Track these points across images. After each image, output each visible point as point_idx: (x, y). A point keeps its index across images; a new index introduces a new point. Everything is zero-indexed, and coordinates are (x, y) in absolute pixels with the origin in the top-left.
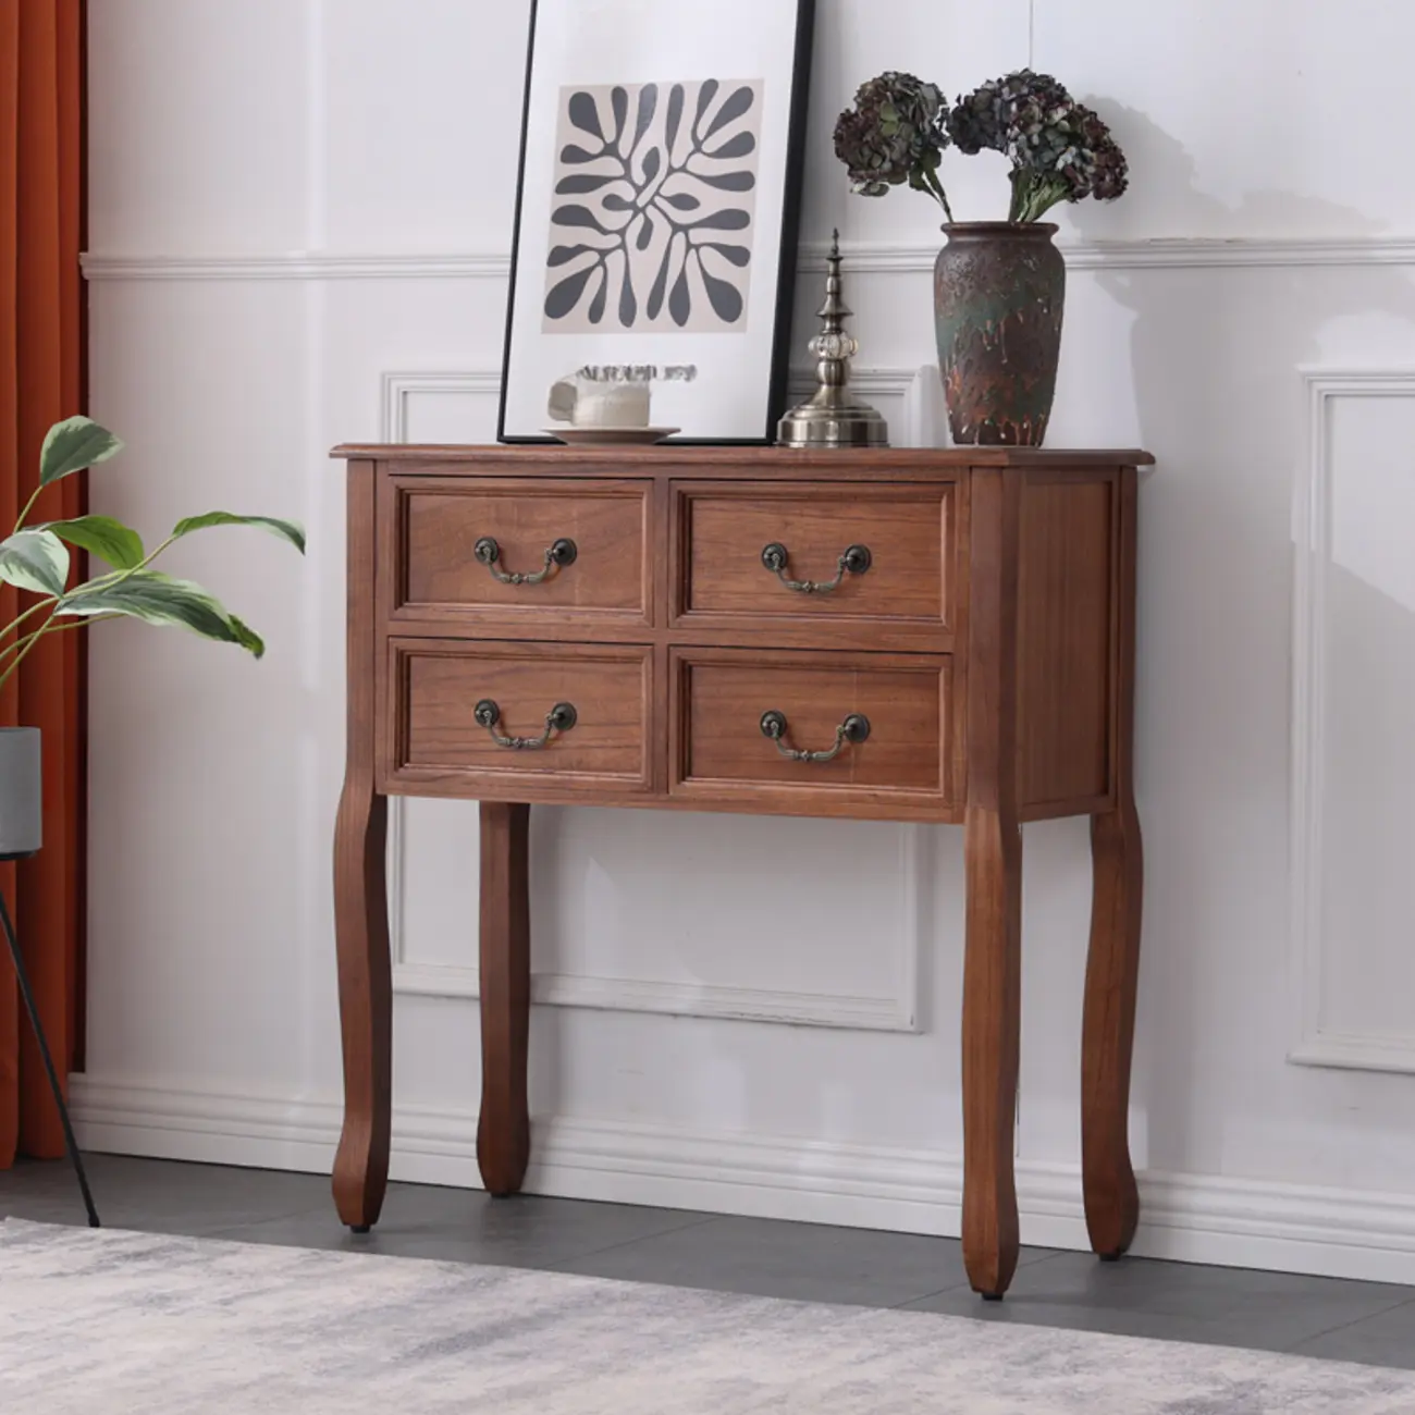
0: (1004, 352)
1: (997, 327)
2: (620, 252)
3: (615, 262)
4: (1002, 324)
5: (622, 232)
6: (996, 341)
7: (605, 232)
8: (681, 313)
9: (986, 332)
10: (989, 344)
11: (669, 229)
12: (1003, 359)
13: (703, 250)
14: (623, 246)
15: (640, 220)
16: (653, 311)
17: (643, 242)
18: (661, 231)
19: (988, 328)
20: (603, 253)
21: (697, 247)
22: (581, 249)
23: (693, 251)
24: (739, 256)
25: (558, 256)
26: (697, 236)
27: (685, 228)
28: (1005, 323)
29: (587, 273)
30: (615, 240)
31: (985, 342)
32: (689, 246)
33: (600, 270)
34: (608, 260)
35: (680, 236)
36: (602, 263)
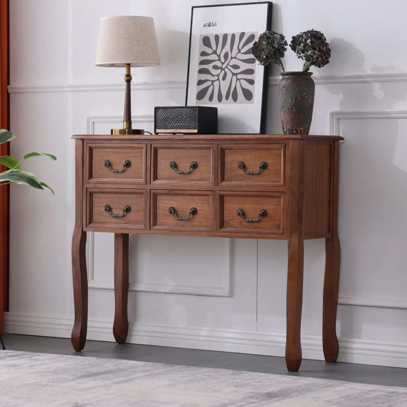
0: (294, 108)
1: (292, 101)
2: (218, 81)
3: (216, 84)
4: (293, 100)
5: (218, 76)
6: (292, 105)
7: (213, 76)
8: (235, 98)
9: (289, 103)
10: (290, 106)
11: (231, 75)
12: (294, 110)
13: (241, 80)
14: (218, 80)
15: (223, 72)
16: (227, 98)
17: (224, 78)
18: (229, 75)
19: (290, 102)
20: (213, 82)
21: (240, 80)
22: (206, 80)
23: (238, 81)
24: (252, 82)
25: (200, 83)
26: (239, 76)
27: (236, 74)
28: (294, 100)
29: (208, 87)
30: (216, 78)
31: (289, 105)
32: (237, 79)
33: (212, 86)
34: (214, 83)
35: (235, 76)
36: (212, 84)
